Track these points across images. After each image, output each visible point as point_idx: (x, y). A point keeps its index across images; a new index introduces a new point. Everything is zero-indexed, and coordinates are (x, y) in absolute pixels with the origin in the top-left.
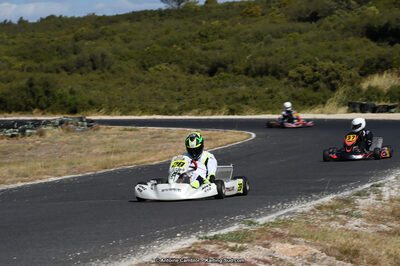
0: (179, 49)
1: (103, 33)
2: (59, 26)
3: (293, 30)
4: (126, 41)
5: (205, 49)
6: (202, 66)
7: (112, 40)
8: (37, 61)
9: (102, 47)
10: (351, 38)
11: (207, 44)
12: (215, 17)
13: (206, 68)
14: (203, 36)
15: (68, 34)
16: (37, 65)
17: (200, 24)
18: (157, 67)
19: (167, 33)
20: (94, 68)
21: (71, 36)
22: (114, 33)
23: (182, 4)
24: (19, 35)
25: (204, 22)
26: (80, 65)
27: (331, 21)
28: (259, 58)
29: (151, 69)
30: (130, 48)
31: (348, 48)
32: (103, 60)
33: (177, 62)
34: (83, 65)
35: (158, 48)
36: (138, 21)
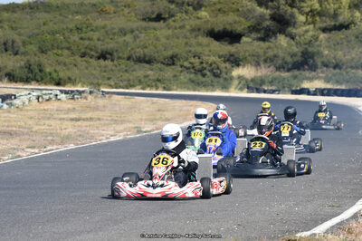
3: (149, 28)
10: (200, 37)
27: (174, 21)
28: (137, 50)
31: (200, 45)
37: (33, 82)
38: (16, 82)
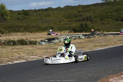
0: (110, 14)
1: (86, 10)
2: (72, 8)
4: (94, 12)
5: (118, 14)
6: (119, 19)
7: (90, 12)
8: (71, 19)
9: (88, 14)
11: (118, 13)
12: (118, 5)
13: (121, 19)
14: (117, 10)
15: (75, 11)
16: (71, 20)
17: (114, 7)
18: (106, 19)
19: (105, 10)
20: (88, 20)
21: (77, 11)
22: (90, 10)
23: (107, 1)
24: (61, 11)
25: (116, 6)
26: (84, 19)
29: (104, 20)
30: (96, 14)
32: (90, 18)
33: (111, 18)
34: (84, 20)
35: (105, 14)
36: (96, 6)
37: (83, 32)
38: (77, 32)
